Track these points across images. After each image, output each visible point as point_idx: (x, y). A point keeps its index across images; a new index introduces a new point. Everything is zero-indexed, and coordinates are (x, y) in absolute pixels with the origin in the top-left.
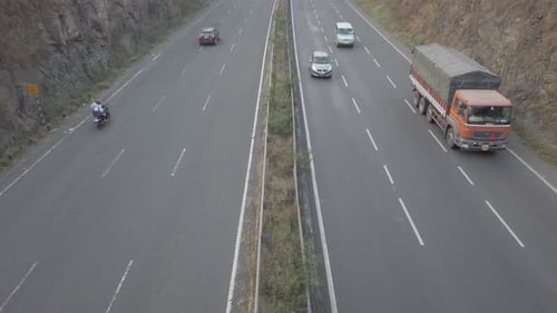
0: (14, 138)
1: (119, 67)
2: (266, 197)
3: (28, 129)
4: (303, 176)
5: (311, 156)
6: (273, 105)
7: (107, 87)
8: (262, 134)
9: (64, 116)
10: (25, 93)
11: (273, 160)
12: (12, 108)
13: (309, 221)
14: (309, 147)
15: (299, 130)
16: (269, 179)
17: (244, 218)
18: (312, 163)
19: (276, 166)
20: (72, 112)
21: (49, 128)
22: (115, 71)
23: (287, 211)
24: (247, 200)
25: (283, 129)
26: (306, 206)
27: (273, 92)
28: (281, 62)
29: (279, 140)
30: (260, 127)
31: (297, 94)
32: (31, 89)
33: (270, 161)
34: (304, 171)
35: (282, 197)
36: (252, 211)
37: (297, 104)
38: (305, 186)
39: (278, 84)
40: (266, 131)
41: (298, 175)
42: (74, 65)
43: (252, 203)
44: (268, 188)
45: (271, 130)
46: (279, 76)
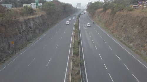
0: (6, 56)
1: (35, 37)
2: (72, 72)
3: (10, 53)
4: (82, 66)
5: (84, 61)
6: (74, 47)
7: (31, 43)
8: (71, 55)
9: (20, 50)
10: (10, 44)
11: (74, 62)
12: (6, 48)
13: (84, 79)
14: (84, 59)
15: (81, 54)
16: (73, 67)
17: (66, 78)
18: (85, 63)
19: (75, 63)
20: (22, 49)
21: (15, 53)
22: (34, 38)
23: (78, 76)
24: (67, 73)
25: (77, 54)
26: (83, 75)
27: (74, 44)
28: (76, 36)
29: (76, 57)
30: (71, 53)
31: (80, 45)
32: (12, 43)
33: (73, 62)
34: (82, 65)
35: (76, 72)
36: (68, 76)
37: (81, 47)
38: (83, 69)
39: (76, 42)
40: (72, 54)
41: (81, 66)
42: (24, 37)
43: (68, 74)
44: (73, 70)
45: (74, 54)
46: (76, 40)
